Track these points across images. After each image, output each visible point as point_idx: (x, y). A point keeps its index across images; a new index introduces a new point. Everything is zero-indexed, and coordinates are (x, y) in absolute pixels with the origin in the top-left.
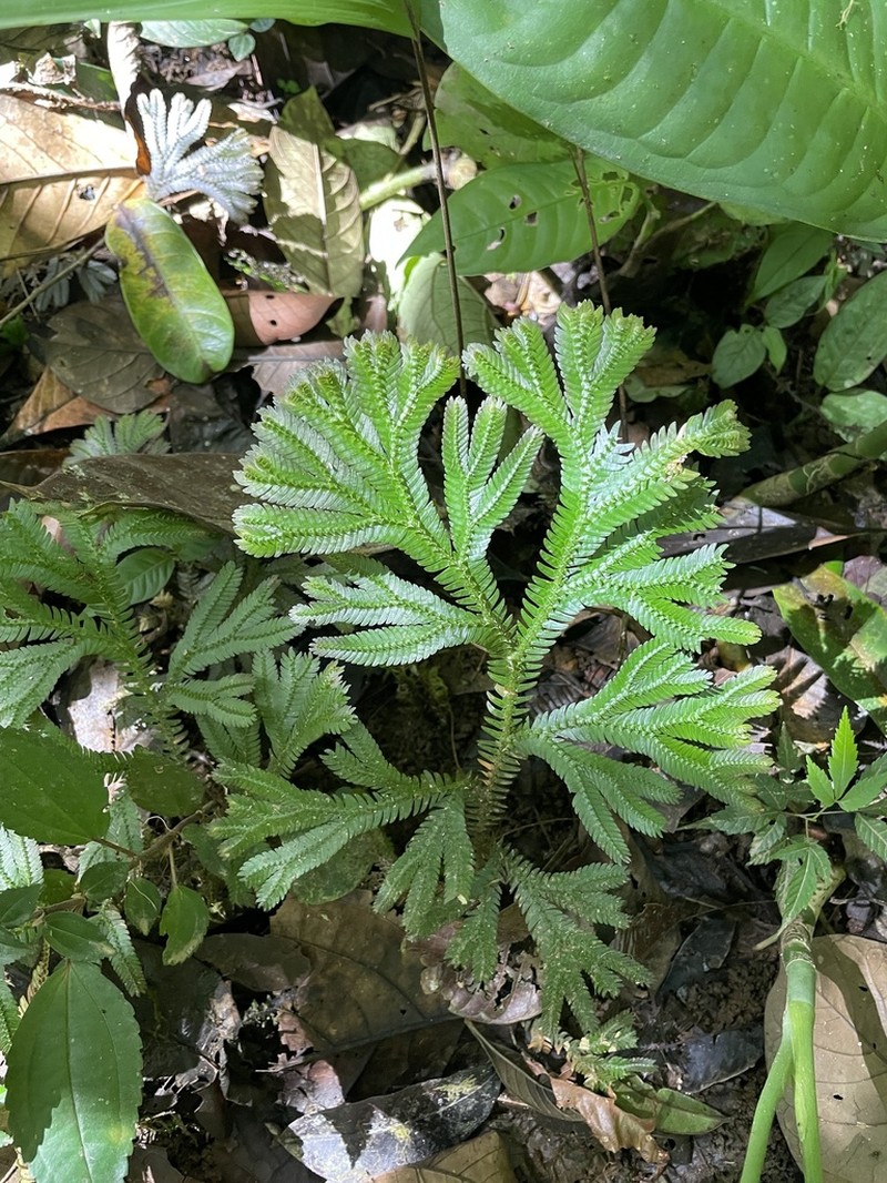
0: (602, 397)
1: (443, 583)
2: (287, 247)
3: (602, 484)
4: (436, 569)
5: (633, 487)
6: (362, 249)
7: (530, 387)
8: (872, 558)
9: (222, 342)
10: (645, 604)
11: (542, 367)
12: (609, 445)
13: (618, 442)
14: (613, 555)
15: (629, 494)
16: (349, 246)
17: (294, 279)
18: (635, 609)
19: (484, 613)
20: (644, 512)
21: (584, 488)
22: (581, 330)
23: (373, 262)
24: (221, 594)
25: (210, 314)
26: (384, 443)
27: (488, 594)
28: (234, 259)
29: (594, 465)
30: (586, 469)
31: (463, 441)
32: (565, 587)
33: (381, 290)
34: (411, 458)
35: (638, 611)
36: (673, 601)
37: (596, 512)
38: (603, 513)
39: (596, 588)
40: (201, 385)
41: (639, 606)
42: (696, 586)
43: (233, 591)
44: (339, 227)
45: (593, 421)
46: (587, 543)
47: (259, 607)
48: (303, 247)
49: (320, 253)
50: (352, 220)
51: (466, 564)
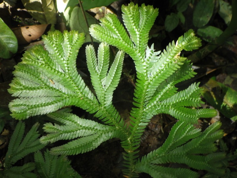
0: (144, 36)
1: (98, 117)
2: (31, 12)
3: (151, 68)
4: (94, 112)
5: (163, 67)
6: (55, 9)
7: (117, 37)
8: (224, 74)
9: (14, 44)
10: (175, 110)
11: (120, 29)
12: (151, 53)
13: (155, 51)
14: (160, 94)
15: (163, 70)
16: (51, 9)
17: (35, 22)
18: (172, 112)
19: (116, 125)
20: (169, 76)
21: (145, 71)
22: (132, 13)
23: (59, 13)
24: (19, 133)
25: (8, 36)
26: (63, 68)
27: (116, 117)
28: (15, 19)
29: (147, 61)
30: (145, 64)
31: (95, 61)
32: (145, 110)
33: (63, 20)
34: (75, 71)
35: (173, 113)
36: (185, 107)
37: (151, 79)
38: (154, 79)
39: (156, 108)
40: (10, 59)
41: (173, 111)
42: (192, 99)
43: (22, 131)
44: (47, 4)
45: (143, 45)
46: (150, 91)
47: (33, 135)
48: (36, 12)
49: (42, 13)
50: (50, 2)
51: (105, 107)
